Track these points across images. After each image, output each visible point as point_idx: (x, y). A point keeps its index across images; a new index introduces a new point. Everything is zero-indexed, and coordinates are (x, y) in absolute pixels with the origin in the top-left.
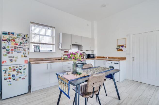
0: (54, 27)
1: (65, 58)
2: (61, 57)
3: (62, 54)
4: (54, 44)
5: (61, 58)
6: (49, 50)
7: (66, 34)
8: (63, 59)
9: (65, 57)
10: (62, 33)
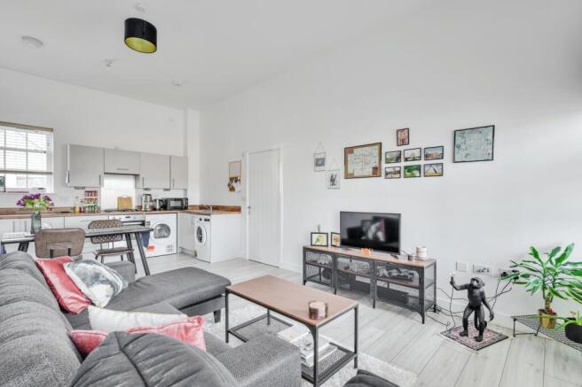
0: (51, 130)
1: (87, 209)
2: (72, 206)
3: (77, 198)
4: (51, 173)
5: (74, 208)
6: (34, 189)
7: (84, 147)
8: (80, 212)
9: (85, 205)
10: (71, 146)
